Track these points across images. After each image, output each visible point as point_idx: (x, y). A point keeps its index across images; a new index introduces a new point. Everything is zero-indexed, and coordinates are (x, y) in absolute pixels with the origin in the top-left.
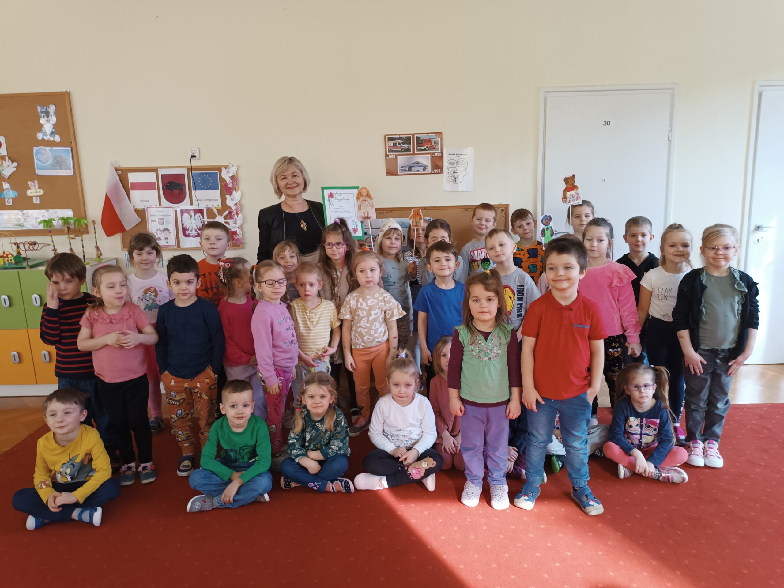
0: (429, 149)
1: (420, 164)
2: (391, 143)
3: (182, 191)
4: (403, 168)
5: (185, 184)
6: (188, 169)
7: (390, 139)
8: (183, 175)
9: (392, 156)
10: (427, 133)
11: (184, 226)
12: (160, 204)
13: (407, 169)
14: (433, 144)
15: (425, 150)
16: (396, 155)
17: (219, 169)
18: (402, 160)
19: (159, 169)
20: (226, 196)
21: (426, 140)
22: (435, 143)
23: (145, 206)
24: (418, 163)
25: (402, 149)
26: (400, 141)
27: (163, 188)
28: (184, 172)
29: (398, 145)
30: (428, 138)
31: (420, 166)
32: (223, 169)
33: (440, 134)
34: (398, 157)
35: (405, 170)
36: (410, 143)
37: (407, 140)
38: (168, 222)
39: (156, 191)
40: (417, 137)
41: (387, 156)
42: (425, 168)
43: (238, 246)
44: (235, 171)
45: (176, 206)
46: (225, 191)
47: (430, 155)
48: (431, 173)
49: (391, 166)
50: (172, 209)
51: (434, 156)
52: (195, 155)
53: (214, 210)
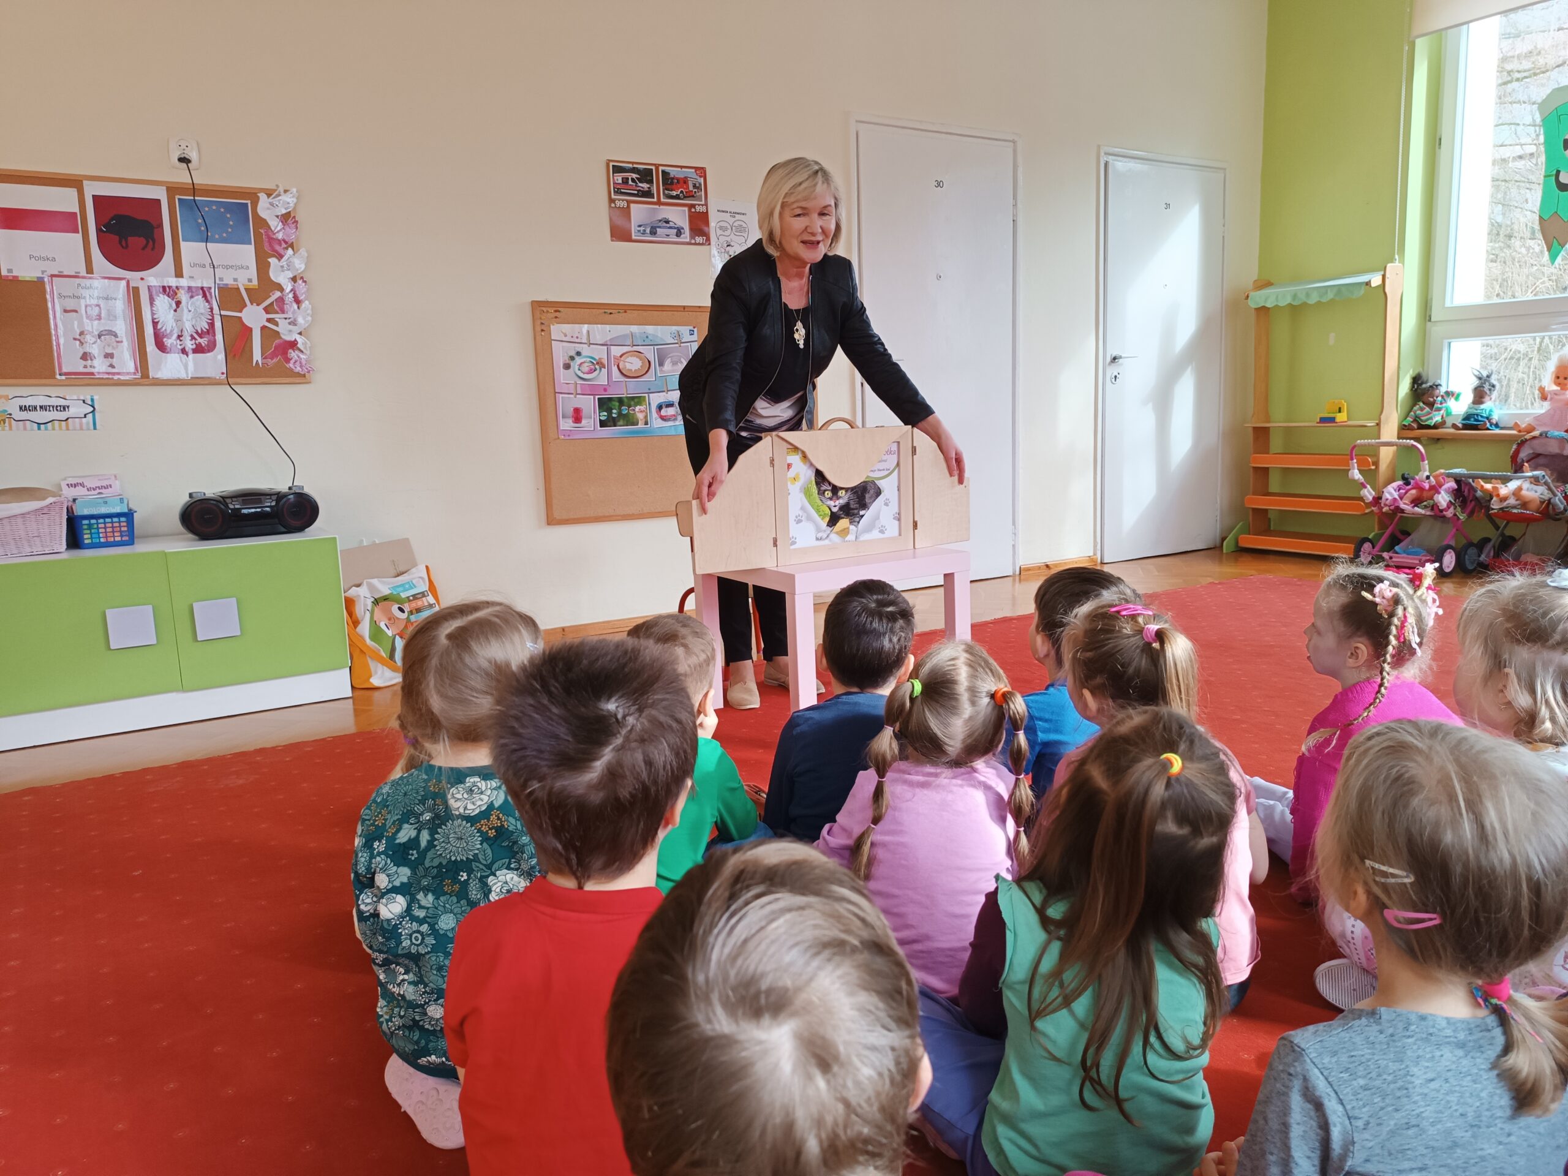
0: (685, 197)
1: (671, 224)
2: (619, 178)
3: (154, 241)
4: (642, 229)
5: (161, 225)
6: (168, 189)
7: (617, 169)
8: (157, 202)
9: (621, 201)
10: (682, 167)
11: (159, 327)
12: (90, 270)
13: (648, 231)
14: (691, 188)
15: (677, 197)
16: (628, 203)
17: (253, 195)
18: (639, 212)
19: (85, 182)
20: (270, 260)
21: (678, 179)
22: (695, 186)
23: (43, 272)
24: (667, 222)
25: (638, 191)
26: (635, 176)
27: (99, 230)
28: (159, 194)
29: (630, 182)
30: (682, 176)
31: (671, 228)
32: (262, 196)
33: (701, 171)
34: (632, 206)
35: (644, 233)
36: (651, 182)
37: (646, 175)
38: (112, 316)
39: (78, 237)
40: (663, 172)
41: (611, 201)
42: (679, 233)
43: (299, 375)
44: (292, 205)
45: (134, 276)
46: (267, 248)
47: (686, 209)
48: (689, 244)
49: (620, 222)
50: (123, 283)
51: (693, 210)
52: (187, 157)
53: (238, 289)
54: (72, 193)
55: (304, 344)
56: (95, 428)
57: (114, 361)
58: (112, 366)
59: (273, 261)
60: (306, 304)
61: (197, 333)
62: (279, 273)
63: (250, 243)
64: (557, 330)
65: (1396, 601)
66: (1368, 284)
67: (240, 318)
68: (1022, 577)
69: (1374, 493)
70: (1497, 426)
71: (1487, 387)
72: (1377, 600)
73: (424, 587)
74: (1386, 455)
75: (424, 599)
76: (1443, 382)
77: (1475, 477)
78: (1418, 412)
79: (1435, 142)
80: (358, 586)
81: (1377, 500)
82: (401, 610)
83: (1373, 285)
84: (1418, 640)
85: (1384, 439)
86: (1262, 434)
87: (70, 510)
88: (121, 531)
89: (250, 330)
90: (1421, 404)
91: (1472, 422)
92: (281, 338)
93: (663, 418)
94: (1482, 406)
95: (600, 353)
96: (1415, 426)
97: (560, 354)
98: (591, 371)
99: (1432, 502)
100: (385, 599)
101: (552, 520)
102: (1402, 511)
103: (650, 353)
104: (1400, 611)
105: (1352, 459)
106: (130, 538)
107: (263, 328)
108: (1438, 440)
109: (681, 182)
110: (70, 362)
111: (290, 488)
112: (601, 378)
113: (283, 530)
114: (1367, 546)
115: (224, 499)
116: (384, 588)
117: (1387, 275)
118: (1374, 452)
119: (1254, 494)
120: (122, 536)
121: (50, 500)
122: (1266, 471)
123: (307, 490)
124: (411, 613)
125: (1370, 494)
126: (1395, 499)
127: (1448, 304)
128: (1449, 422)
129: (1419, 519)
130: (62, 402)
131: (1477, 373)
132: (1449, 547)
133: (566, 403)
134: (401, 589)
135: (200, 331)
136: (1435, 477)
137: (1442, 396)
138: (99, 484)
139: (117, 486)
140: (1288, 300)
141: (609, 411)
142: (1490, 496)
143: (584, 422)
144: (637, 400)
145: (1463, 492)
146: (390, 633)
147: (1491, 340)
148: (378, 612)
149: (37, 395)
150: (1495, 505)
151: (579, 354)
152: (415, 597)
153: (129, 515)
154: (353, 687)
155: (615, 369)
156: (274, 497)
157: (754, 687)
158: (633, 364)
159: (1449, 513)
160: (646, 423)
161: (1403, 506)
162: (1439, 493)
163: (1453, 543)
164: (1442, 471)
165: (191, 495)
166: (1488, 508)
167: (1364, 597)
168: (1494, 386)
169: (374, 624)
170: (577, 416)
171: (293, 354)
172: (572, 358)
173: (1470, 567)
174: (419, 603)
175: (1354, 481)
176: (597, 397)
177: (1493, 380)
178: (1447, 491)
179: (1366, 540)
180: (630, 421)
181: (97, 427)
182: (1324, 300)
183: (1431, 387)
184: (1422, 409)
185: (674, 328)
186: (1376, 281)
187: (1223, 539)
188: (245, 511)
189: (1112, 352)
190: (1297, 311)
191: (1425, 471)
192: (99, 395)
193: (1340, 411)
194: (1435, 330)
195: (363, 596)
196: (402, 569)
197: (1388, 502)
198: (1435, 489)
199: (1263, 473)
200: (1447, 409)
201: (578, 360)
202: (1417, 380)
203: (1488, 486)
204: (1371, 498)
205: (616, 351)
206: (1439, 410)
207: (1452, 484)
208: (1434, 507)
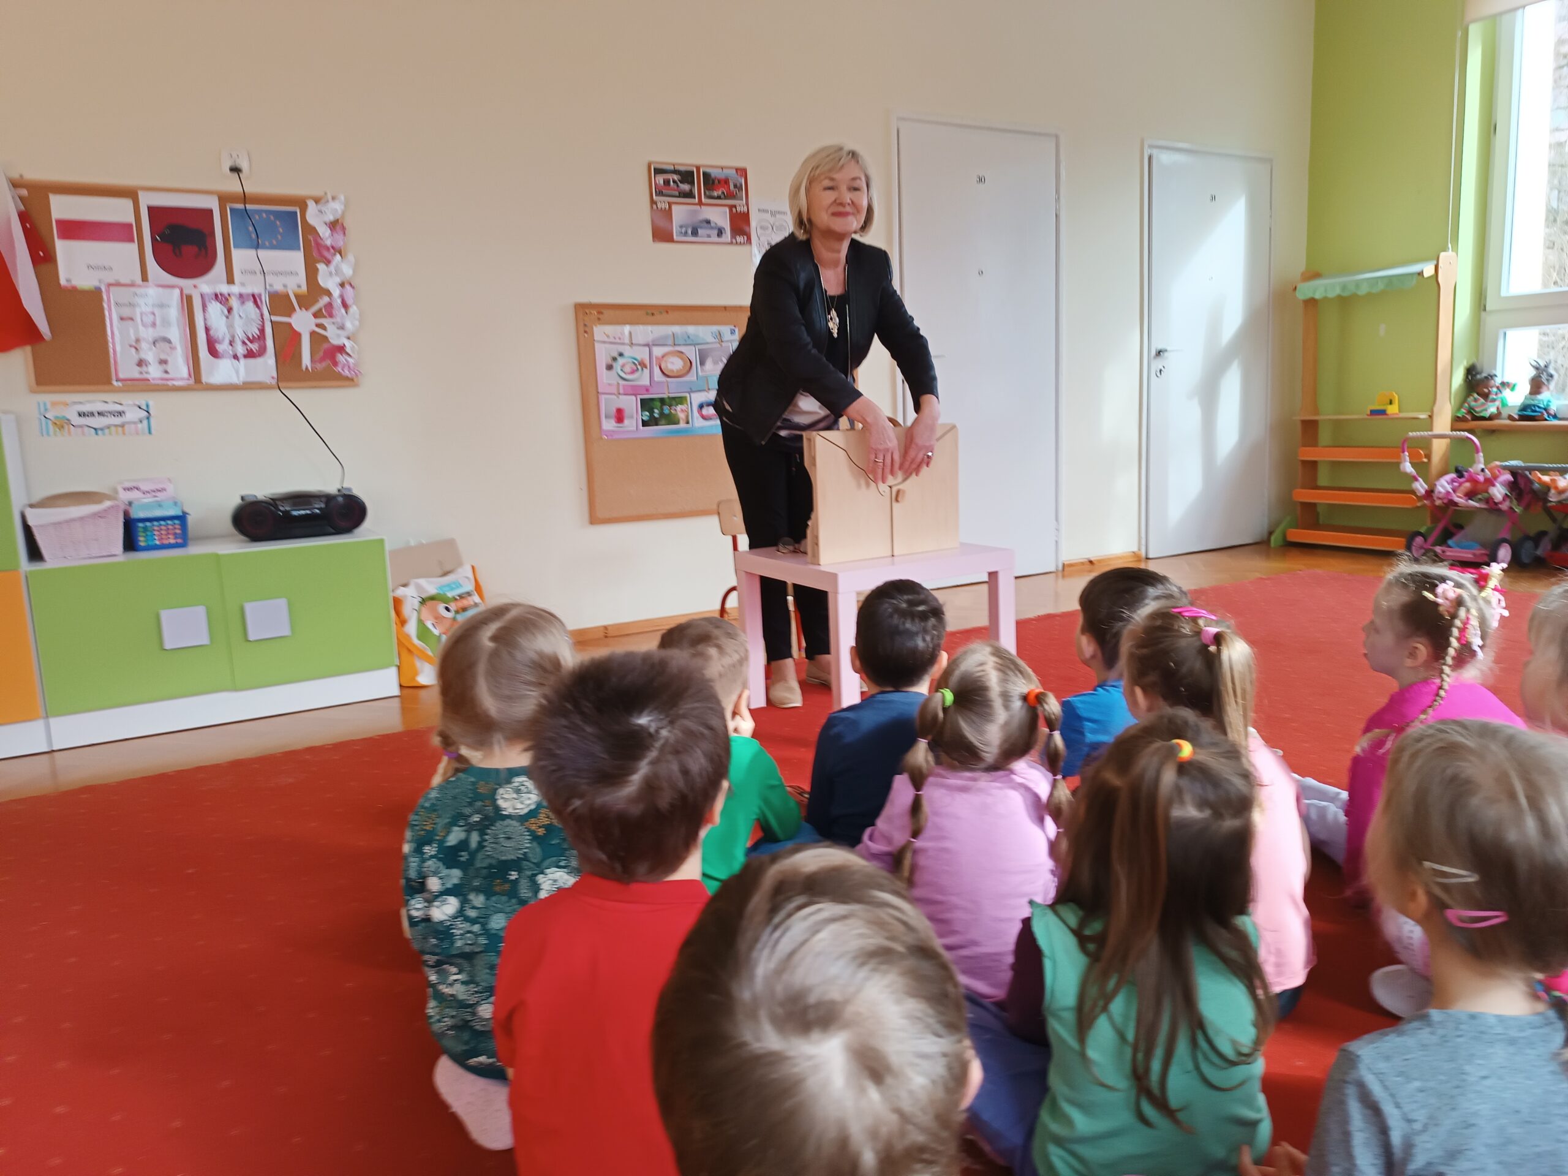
0: (726, 198)
1: (712, 224)
2: (660, 180)
3: (206, 248)
4: (683, 230)
6: (221, 199)
7: (658, 171)
8: (209, 212)
9: (662, 202)
10: (722, 168)
11: (212, 332)
12: (145, 278)
13: (690, 232)
14: (732, 187)
15: (719, 198)
16: (670, 204)
17: (302, 204)
18: (681, 213)
19: (140, 193)
20: (318, 266)
21: (719, 181)
22: (735, 186)
23: (100, 281)
24: (708, 222)
25: (680, 192)
26: (676, 177)
27: (153, 239)
28: (213, 204)
29: (672, 184)
30: (723, 177)
31: (712, 228)
32: (311, 204)
33: (743, 172)
34: (674, 207)
35: (686, 233)
36: (692, 183)
37: (687, 176)
38: (166, 323)
39: (133, 247)
40: (704, 174)
41: (653, 202)
42: (720, 232)
43: (347, 379)
44: (340, 212)
45: (186, 283)
46: (315, 254)
47: (727, 210)
48: (732, 243)
49: (662, 223)
50: (177, 292)
51: (734, 210)
52: (239, 166)
53: (287, 296)
54: (127, 204)
55: (352, 348)
56: (150, 432)
57: (169, 368)
58: (166, 372)
59: (321, 267)
60: (353, 309)
61: (249, 339)
62: (327, 279)
63: (299, 249)
64: (600, 332)
65: (1459, 602)
66: (1421, 274)
67: (290, 325)
68: (1066, 573)
69: (1426, 486)
70: (1555, 417)
71: (1544, 377)
72: (1440, 601)
73: (469, 587)
74: (1439, 447)
75: (469, 598)
76: (1498, 372)
77: (1531, 470)
78: (1473, 404)
79: (1490, 129)
80: (405, 585)
81: (1430, 493)
82: (447, 609)
83: (1426, 275)
84: (1480, 643)
85: (1438, 430)
86: (1310, 428)
87: (126, 514)
88: (175, 534)
89: (297, 335)
90: (1476, 395)
91: (1529, 413)
92: (329, 342)
93: (704, 417)
94: (1539, 397)
95: (642, 354)
96: (1469, 417)
97: (602, 355)
98: (633, 372)
99: (1486, 495)
100: (432, 598)
101: (594, 519)
102: (1456, 504)
103: (691, 353)
104: (1462, 613)
105: (1403, 452)
106: (183, 539)
107: (313, 334)
108: (1492, 432)
109: (723, 183)
110: (125, 367)
111: (339, 491)
112: (643, 379)
113: (333, 531)
114: (1419, 540)
115: (274, 502)
116: (431, 587)
117: (1440, 264)
118: (1426, 444)
119: (1303, 487)
120: (176, 538)
121: (107, 504)
122: (1314, 464)
123: (357, 492)
124: (457, 612)
125: (1422, 486)
126: (1448, 493)
127: (1504, 293)
128: (1505, 413)
129: (1473, 512)
130: (119, 408)
131: (1535, 364)
132: (1505, 541)
133: (608, 403)
134: (445, 589)
135: (251, 338)
136: (1490, 470)
137: (1498, 388)
138: (153, 487)
139: (171, 489)
140: (1338, 291)
141: (651, 412)
142: (1547, 488)
143: (626, 422)
144: (680, 400)
145: (1520, 484)
146: (436, 632)
147: (1548, 328)
148: (425, 613)
149: (93, 401)
150: (1553, 497)
151: (621, 355)
152: (461, 597)
153: (182, 518)
154: (401, 686)
155: (657, 370)
156: (323, 499)
157: (795, 685)
158: (675, 364)
159: (1504, 507)
160: (688, 423)
161: (1456, 499)
162: (1494, 485)
163: (1507, 537)
164: (1498, 463)
165: (243, 498)
166: (1546, 501)
167: (1425, 597)
168: (1552, 376)
169: (421, 622)
170: (620, 416)
171: (341, 358)
172: (615, 359)
173: (1526, 560)
174: (465, 603)
175: (1406, 474)
176: (639, 397)
177: (1551, 371)
178: (1503, 484)
179: (1419, 534)
180: (672, 420)
181: (153, 431)
182: (1374, 291)
183: (1486, 378)
184: (1476, 400)
185: (715, 328)
186: (1428, 270)
187: (1270, 533)
188: (295, 513)
189: (1157, 345)
190: (1346, 302)
191: (1479, 462)
192: (154, 401)
193: (1391, 403)
194: (1490, 320)
195: (410, 595)
196: (448, 568)
197: (1441, 496)
198: (1490, 482)
199: (1311, 466)
200: (1502, 401)
201: (621, 361)
202: (1471, 371)
203: (1546, 479)
204: (1423, 492)
205: (658, 351)
206: (1494, 401)
207: (1508, 477)
208: (1489, 500)
